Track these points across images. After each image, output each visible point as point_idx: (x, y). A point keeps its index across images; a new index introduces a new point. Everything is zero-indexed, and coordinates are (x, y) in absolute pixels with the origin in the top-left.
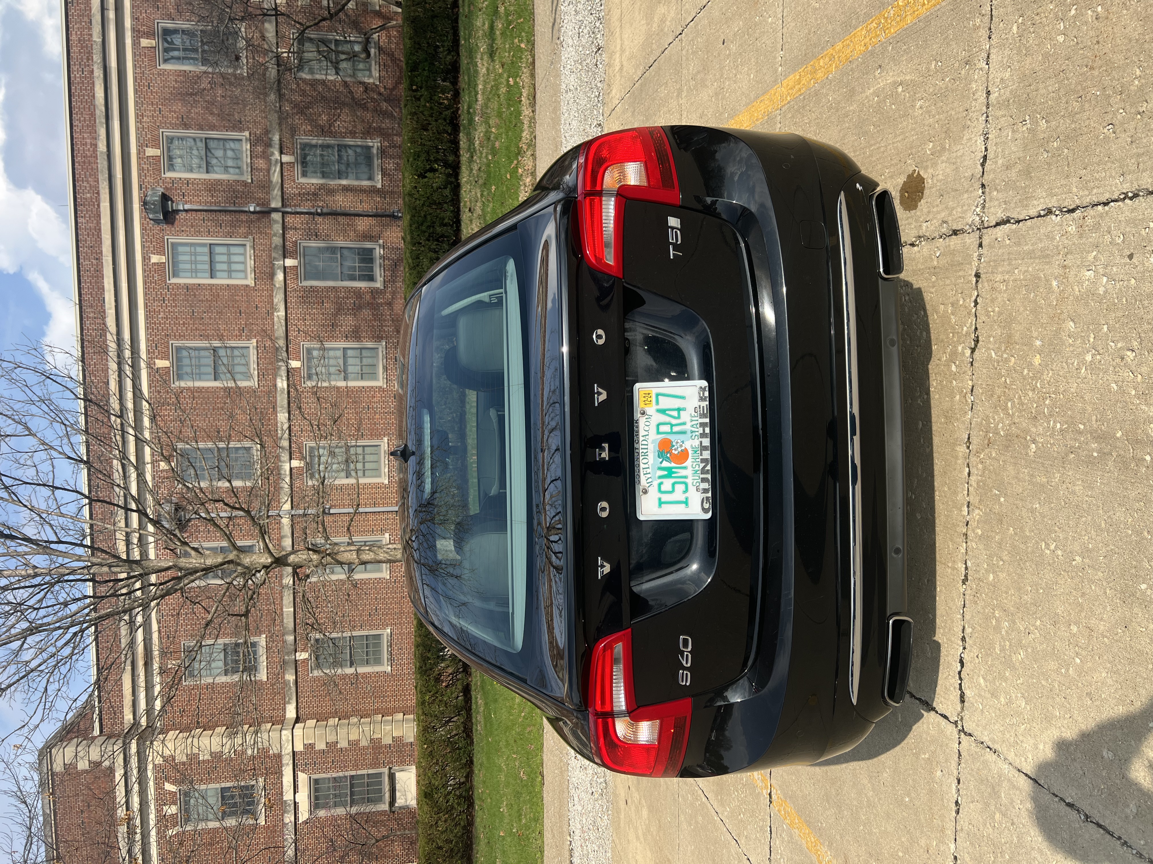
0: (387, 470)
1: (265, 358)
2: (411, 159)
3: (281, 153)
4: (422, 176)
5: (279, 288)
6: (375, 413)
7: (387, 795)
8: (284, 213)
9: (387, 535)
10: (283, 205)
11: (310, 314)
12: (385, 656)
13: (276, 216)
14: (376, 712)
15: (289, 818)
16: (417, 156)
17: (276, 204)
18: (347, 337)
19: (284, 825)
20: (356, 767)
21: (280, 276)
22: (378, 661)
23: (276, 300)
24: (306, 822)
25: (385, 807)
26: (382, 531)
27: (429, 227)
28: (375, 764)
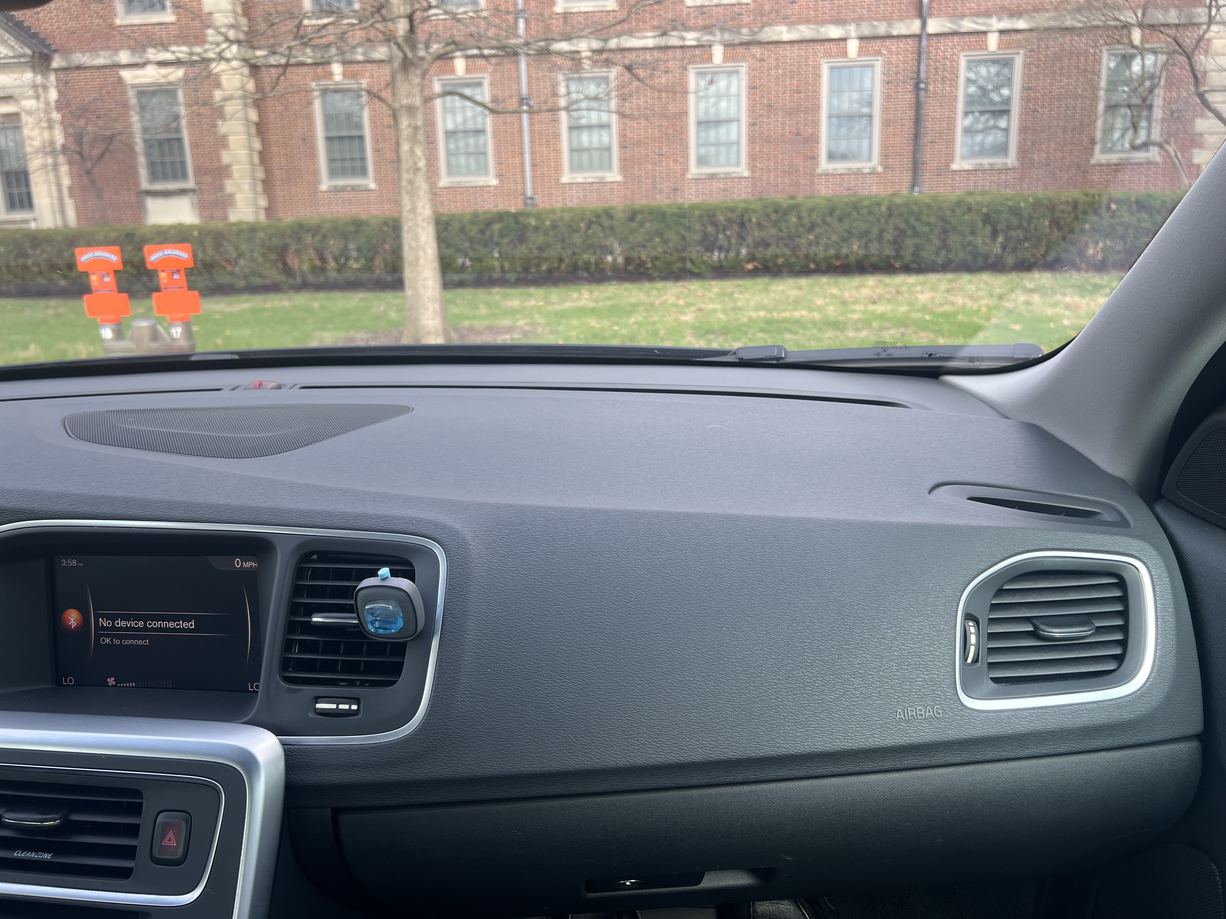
0: (580, 180)
1: (725, 15)
2: (1010, 203)
3: (1002, 32)
4: (987, 219)
5: (818, 31)
6: (654, 164)
7: (159, 186)
8: (919, 37)
9: (494, 182)
10: (930, 35)
11: (784, 75)
12: (341, 182)
13: (915, 26)
14: (268, 172)
15: (124, 57)
16: (1015, 211)
17: (934, 26)
18: (754, 124)
19: (116, 50)
20: (195, 146)
21: (835, 32)
22: (333, 173)
23: (803, 28)
24: (120, 80)
25: (145, 185)
26: (499, 176)
27: (914, 228)
28: (199, 171)
